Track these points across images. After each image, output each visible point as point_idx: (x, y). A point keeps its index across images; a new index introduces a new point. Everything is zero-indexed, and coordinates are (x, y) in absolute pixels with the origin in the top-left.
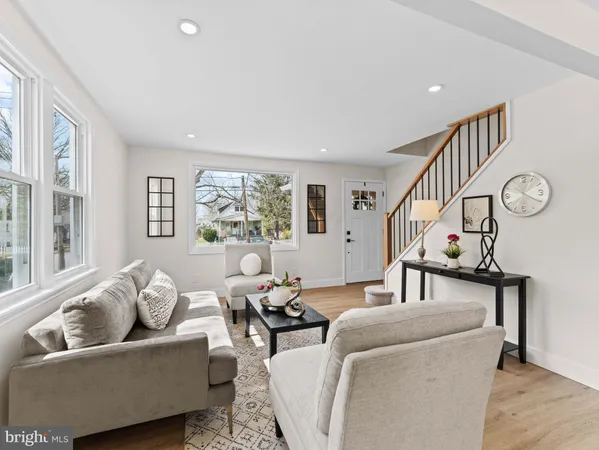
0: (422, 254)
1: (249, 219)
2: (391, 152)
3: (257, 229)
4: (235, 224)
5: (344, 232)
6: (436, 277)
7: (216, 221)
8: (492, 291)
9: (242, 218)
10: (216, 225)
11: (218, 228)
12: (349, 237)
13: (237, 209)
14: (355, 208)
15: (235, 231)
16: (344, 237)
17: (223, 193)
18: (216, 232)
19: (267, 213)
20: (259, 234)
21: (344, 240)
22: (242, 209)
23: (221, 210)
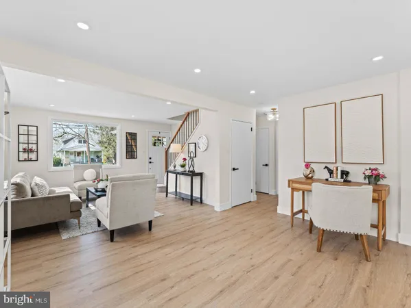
0: (175, 167)
1: (91, 150)
2: (170, 119)
3: (98, 157)
4: (79, 154)
5: (148, 159)
6: (181, 176)
7: (61, 151)
8: (189, 178)
9: (85, 149)
10: (60, 154)
11: (62, 157)
12: (150, 160)
13: (80, 142)
14: (155, 145)
15: (78, 159)
16: (148, 160)
17: (68, 130)
18: (60, 160)
19: (106, 145)
20: (100, 161)
21: (147, 162)
22: (85, 142)
23: (66, 142)
